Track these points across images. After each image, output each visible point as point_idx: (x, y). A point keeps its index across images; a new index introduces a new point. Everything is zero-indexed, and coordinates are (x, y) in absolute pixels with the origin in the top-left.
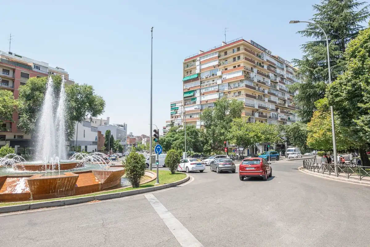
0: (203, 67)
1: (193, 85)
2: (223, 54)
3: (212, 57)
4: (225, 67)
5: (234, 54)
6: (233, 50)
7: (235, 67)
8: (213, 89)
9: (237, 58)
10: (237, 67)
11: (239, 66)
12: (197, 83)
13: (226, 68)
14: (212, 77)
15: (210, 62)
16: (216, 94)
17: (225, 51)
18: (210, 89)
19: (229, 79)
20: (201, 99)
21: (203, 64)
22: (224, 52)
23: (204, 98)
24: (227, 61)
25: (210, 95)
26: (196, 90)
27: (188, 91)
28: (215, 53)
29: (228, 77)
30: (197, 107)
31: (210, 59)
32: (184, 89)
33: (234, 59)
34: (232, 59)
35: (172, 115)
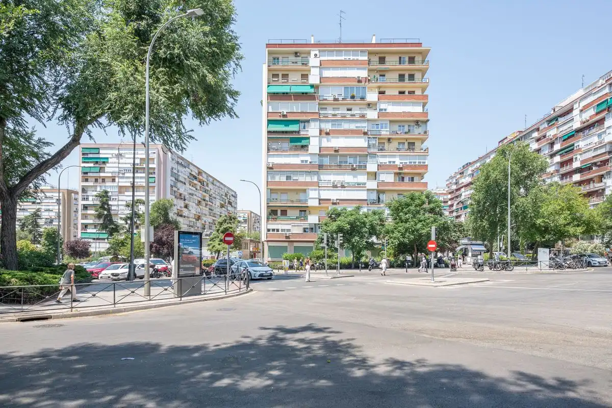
0: (327, 73)
1: (297, 108)
2: (375, 59)
3: (352, 58)
4: (379, 87)
5: (402, 67)
6: (400, 58)
7: (402, 93)
8: (353, 126)
9: (407, 77)
10: (407, 93)
11: (411, 92)
12: (311, 106)
13: (382, 90)
14: (349, 101)
15: (345, 68)
16: (361, 137)
17: (382, 55)
18: (346, 126)
19: (393, 114)
20: (320, 142)
21: (328, 68)
22: (378, 56)
23: (329, 143)
24: (384, 76)
25: (346, 137)
26: (308, 121)
27: (282, 118)
28: (362, 51)
29: (391, 109)
30: (308, 159)
31: (345, 60)
32: (268, 113)
33: (402, 77)
34: (396, 76)
35: (86, 173)
